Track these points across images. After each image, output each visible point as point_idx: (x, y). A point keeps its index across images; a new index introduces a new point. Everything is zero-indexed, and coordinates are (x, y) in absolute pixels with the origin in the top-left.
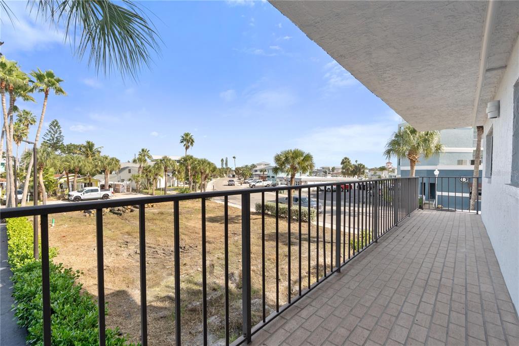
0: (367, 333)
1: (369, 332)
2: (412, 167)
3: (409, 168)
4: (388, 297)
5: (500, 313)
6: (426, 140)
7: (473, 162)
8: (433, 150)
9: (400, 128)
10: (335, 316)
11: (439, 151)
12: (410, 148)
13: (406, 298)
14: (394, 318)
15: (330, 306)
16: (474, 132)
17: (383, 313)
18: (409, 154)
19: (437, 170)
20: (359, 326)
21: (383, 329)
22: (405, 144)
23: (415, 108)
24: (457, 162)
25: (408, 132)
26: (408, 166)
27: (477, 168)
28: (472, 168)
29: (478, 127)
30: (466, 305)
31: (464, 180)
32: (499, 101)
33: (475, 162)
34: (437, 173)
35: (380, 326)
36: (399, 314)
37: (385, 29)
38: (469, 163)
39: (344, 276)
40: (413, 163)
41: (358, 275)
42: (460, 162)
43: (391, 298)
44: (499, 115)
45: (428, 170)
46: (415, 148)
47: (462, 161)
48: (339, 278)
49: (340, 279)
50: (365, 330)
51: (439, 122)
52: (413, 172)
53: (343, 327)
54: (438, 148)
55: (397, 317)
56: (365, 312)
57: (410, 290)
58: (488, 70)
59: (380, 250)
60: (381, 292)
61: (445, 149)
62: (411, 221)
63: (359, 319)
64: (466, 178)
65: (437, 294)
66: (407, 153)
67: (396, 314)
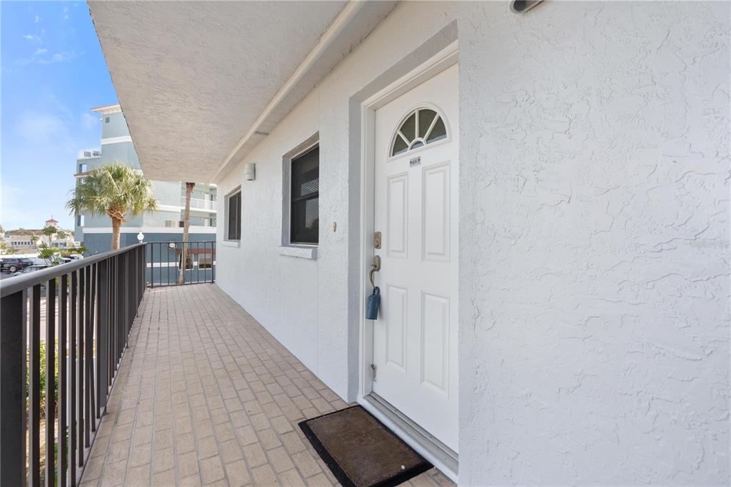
0: (216, 460)
1: (218, 457)
2: (116, 228)
3: (110, 230)
4: (203, 407)
5: (293, 368)
6: (137, 193)
7: (182, 224)
8: (146, 205)
9: (81, 165)
10: (159, 473)
11: (153, 209)
12: (111, 201)
13: (222, 396)
14: (229, 423)
15: (137, 467)
16: (182, 188)
17: (213, 427)
18: (111, 209)
19: (141, 233)
20: (203, 459)
21: (229, 442)
22: (102, 194)
23: (163, 149)
24: (164, 223)
25: (110, 176)
26: (108, 226)
27: (186, 230)
28: (181, 230)
29: (187, 183)
30: (270, 373)
31: (172, 245)
32: (255, 165)
33: (185, 224)
34: (141, 237)
35: (224, 442)
36: (229, 417)
37: (201, 44)
38: (177, 224)
39: (118, 415)
40: (116, 222)
41: (141, 402)
42: (168, 224)
43: (207, 405)
44: (255, 178)
45: (127, 234)
46: (120, 201)
47: (170, 221)
48: (113, 422)
49: (116, 423)
50: (212, 459)
51: (179, 171)
52: (117, 236)
53: (184, 477)
54: (152, 204)
55: (230, 421)
56: (193, 440)
57: (218, 386)
58: (256, 132)
59: (142, 356)
60: (190, 406)
61: (159, 206)
62: (149, 307)
63: (195, 453)
64: (175, 243)
65: (243, 376)
66: (107, 208)
67: (227, 419)
